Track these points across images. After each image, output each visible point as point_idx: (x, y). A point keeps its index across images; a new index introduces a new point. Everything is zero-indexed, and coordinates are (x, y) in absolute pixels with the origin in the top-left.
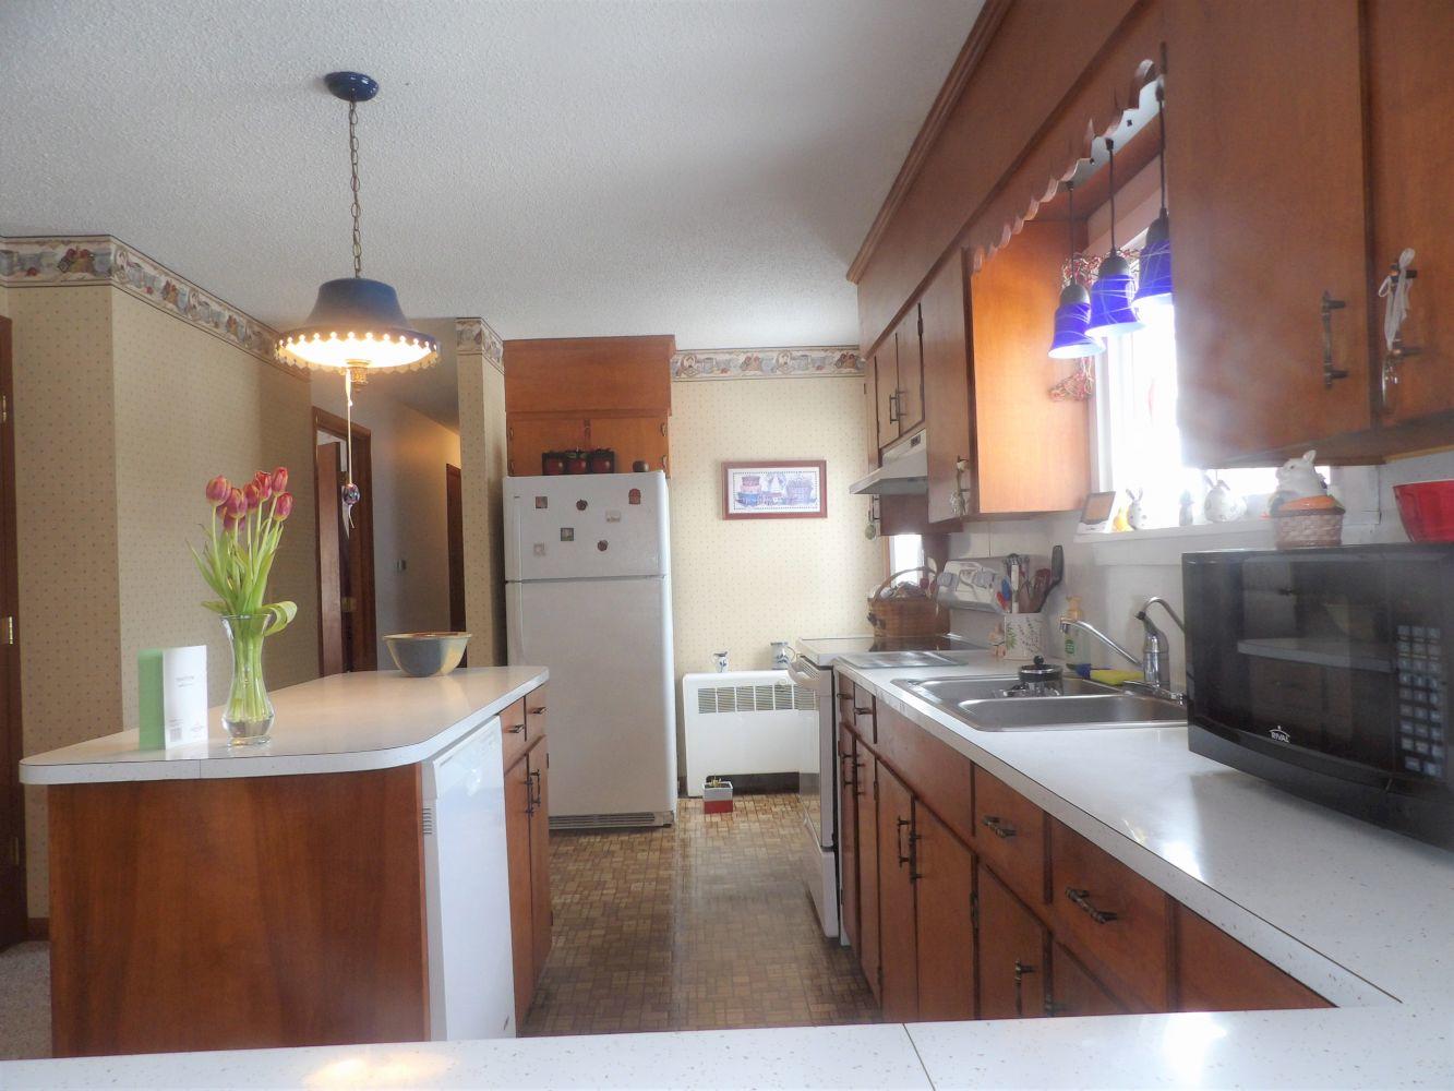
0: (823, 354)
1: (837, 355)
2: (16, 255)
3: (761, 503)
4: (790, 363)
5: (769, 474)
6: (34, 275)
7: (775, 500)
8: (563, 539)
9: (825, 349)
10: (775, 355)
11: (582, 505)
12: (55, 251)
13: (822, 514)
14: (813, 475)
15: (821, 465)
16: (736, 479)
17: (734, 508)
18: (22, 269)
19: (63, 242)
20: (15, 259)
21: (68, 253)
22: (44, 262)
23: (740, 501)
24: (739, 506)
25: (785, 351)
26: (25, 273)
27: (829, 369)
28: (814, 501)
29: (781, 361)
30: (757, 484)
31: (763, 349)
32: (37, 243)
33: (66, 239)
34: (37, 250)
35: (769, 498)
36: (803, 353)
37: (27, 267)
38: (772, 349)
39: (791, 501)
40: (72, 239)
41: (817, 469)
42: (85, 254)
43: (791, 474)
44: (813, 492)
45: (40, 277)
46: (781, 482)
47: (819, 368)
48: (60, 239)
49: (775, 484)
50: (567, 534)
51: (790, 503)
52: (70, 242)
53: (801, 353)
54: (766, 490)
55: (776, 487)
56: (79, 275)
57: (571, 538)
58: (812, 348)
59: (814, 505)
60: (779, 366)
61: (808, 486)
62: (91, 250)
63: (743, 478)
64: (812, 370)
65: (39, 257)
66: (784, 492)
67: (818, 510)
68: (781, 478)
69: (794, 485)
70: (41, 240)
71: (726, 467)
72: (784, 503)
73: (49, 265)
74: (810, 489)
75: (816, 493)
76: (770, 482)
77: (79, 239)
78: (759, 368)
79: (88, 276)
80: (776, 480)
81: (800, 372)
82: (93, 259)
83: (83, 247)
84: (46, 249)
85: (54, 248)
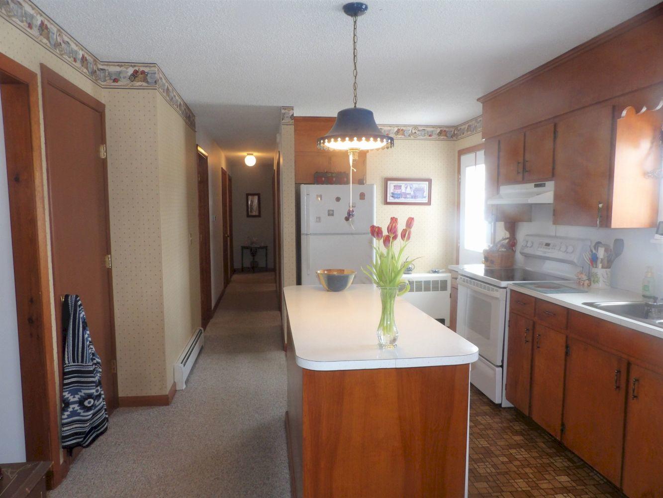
0: (432, 129)
1: (438, 130)
2: (107, 71)
3: (402, 197)
4: (417, 132)
5: (406, 184)
6: (117, 82)
7: (408, 196)
8: (329, 215)
9: (433, 127)
10: (411, 128)
11: (338, 199)
12: (127, 70)
13: (429, 203)
14: (425, 185)
15: (430, 181)
16: (391, 185)
17: (390, 199)
18: (110, 79)
19: (131, 66)
20: (107, 74)
21: (134, 72)
22: (122, 76)
23: (392, 197)
24: (391, 198)
25: (416, 127)
26: (112, 81)
27: (434, 136)
28: (425, 197)
29: (413, 131)
30: (401, 189)
31: (405, 126)
32: (118, 65)
33: (133, 64)
34: (118, 69)
35: (405, 195)
36: (424, 128)
37: (113, 77)
38: (409, 126)
39: (415, 197)
40: (136, 64)
41: (427, 183)
42: (143, 72)
43: (415, 185)
44: (425, 193)
45: (119, 83)
46: (411, 188)
47: (430, 136)
48: (130, 64)
49: (408, 189)
50: (331, 212)
51: (415, 198)
52: (135, 66)
53: (422, 128)
54: (404, 191)
55: (408, 191)
56: (140, 83)
57: (333, 215)
58: (427, 126)
59: (424, 199)
60: (412, 134)
61: (422, 190)
62: (146, 71)
63: (394, 186)
64: (427, 137)
65: (120, 73)
66: (412, 193)
67: (427, 201)
68: (411, 186)
69: (417, 190)
70: (120, 64)
71: (387, 180)
72: (412, 198)
73: (124, 78)
74: (424, 192)
75: (426, 194)
76: (406, 188)
77: (139, 65)
78: (403, 134)
79: (144, 84)
80: (409, 187)
81: (422, 137)
82: (147, 75)
83: (142, 69)
84: (122, 69)
85: (127, 68)
